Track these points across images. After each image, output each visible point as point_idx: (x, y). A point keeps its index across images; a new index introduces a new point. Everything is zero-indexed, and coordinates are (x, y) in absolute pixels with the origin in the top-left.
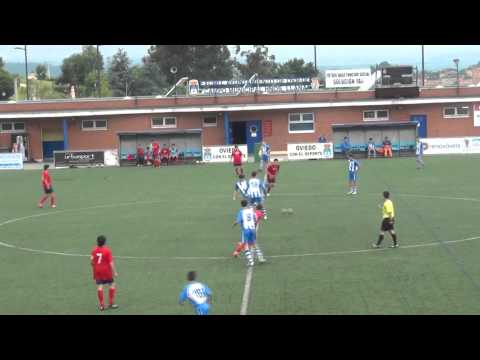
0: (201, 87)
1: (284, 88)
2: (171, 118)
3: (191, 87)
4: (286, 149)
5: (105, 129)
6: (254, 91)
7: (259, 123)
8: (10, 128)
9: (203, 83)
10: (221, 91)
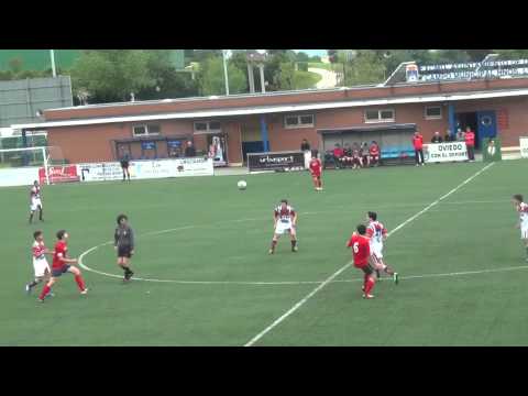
0: (422, 73)
1: (520, 71)
2: (387, 111)
3: (409, 72)
4: (518, 144)
5: (312, 126)
6: (484, 75)
7: (492, 114)
8: (205, 128)
9: (424, 69)
10: (444, 77)
